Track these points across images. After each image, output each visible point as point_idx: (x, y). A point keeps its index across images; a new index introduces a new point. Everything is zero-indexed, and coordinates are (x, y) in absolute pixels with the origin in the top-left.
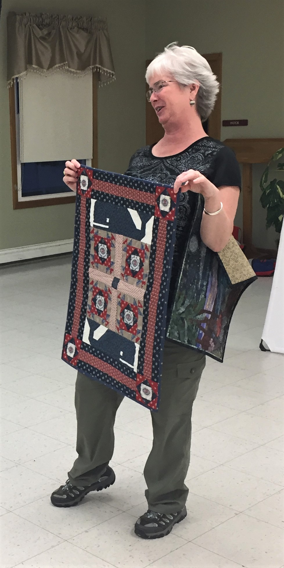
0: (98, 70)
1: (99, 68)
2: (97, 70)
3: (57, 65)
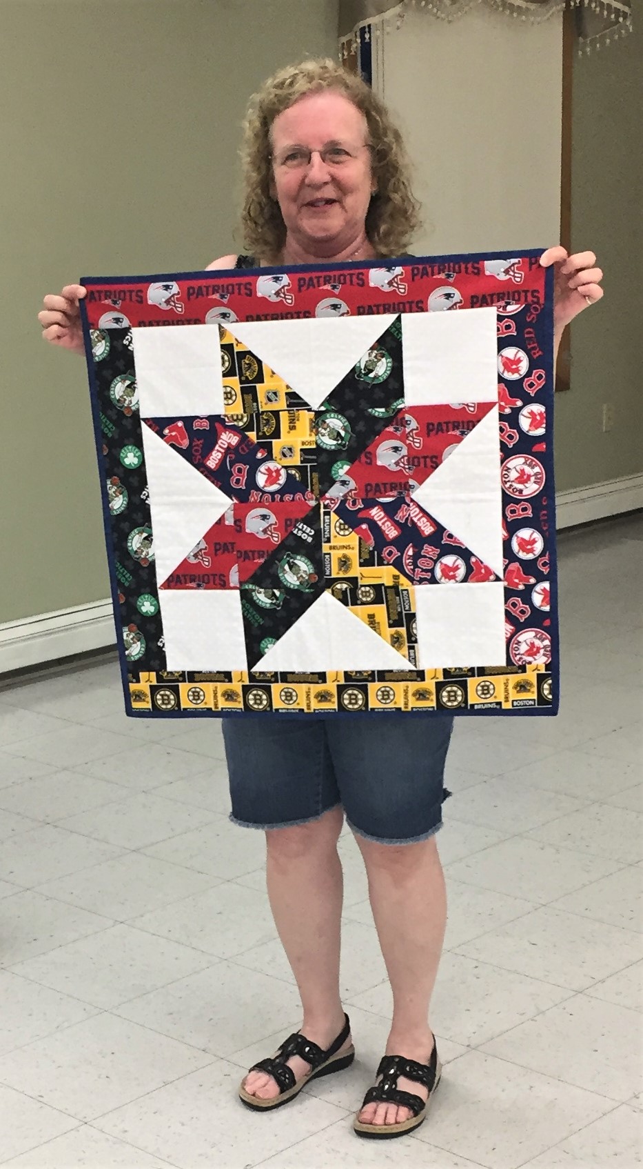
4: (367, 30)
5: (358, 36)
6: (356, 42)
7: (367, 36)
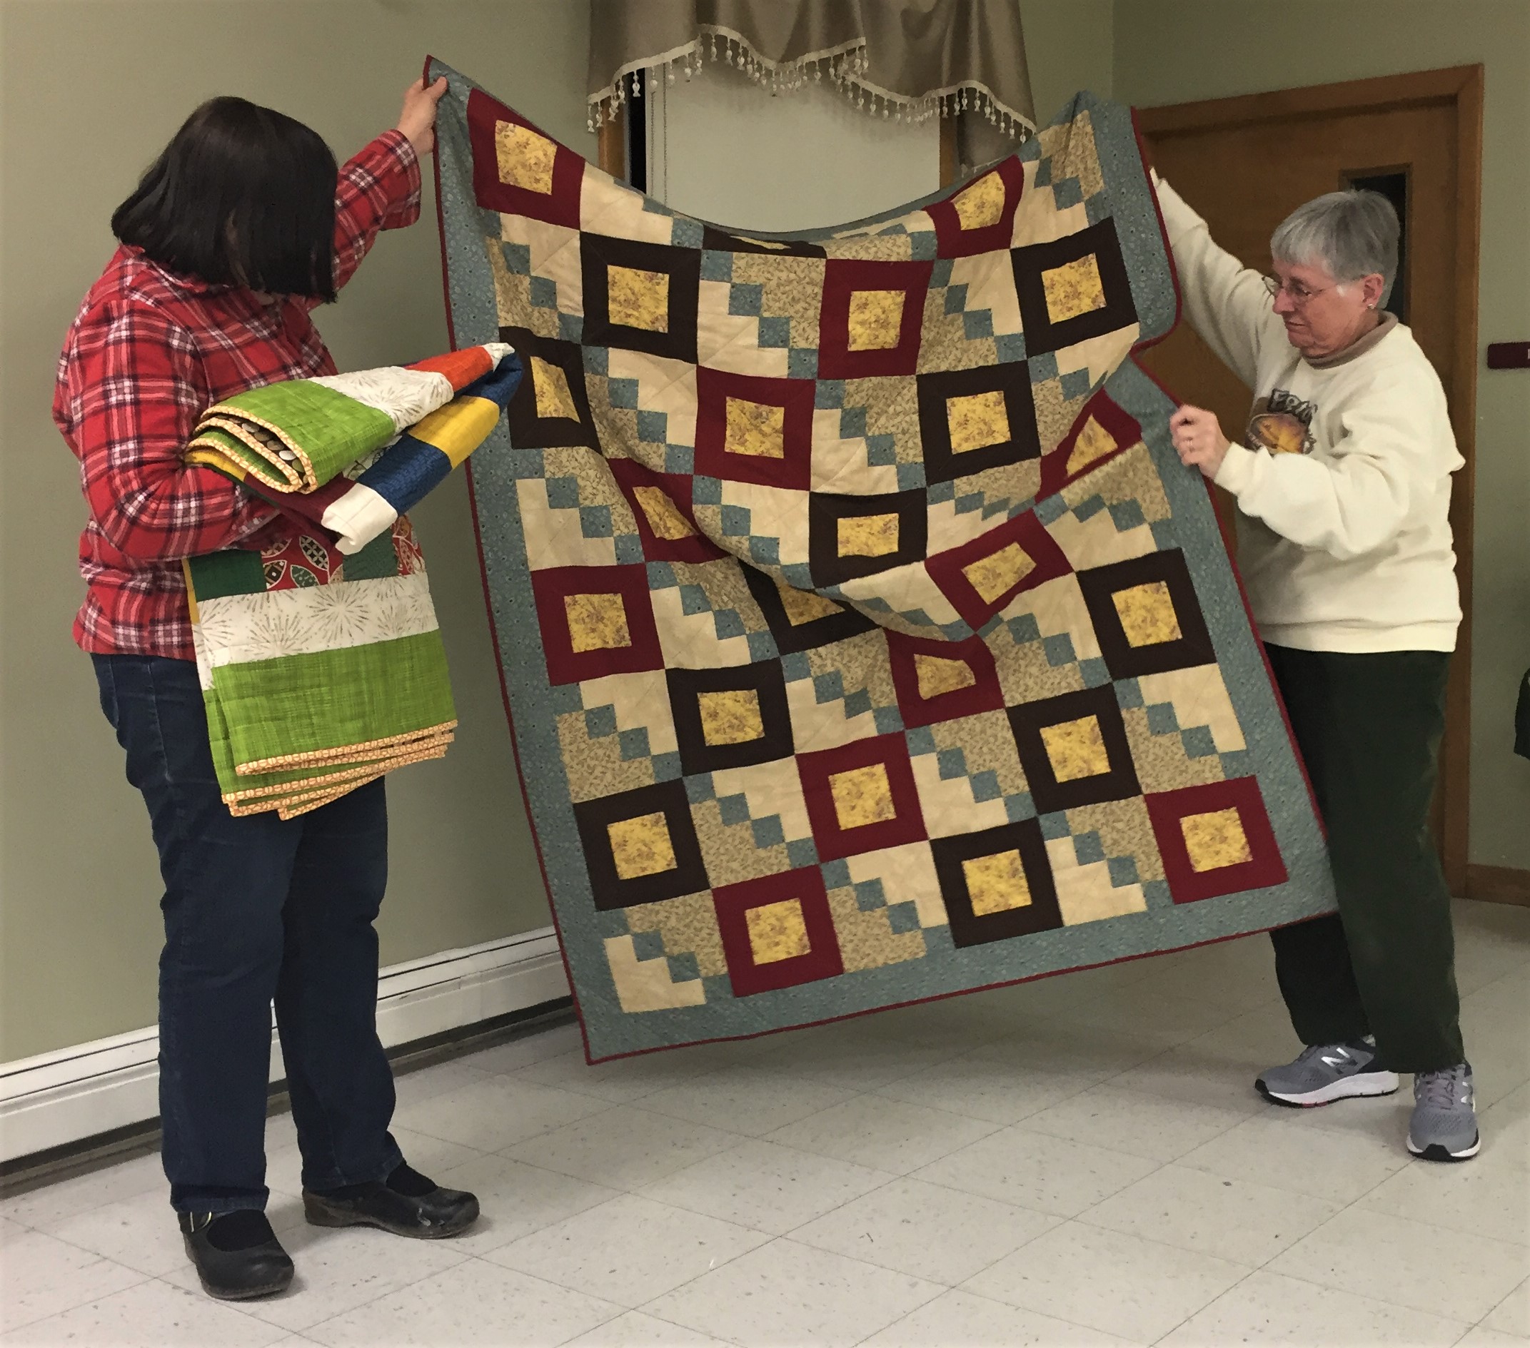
0: (978, 103)
1: (983, 97)
2: (971, 104)
3: (812, 57)
4: (636, 77)
5: (621, 88)
6: (618, 97)
7: (636, 87)
